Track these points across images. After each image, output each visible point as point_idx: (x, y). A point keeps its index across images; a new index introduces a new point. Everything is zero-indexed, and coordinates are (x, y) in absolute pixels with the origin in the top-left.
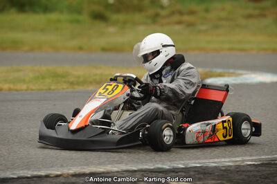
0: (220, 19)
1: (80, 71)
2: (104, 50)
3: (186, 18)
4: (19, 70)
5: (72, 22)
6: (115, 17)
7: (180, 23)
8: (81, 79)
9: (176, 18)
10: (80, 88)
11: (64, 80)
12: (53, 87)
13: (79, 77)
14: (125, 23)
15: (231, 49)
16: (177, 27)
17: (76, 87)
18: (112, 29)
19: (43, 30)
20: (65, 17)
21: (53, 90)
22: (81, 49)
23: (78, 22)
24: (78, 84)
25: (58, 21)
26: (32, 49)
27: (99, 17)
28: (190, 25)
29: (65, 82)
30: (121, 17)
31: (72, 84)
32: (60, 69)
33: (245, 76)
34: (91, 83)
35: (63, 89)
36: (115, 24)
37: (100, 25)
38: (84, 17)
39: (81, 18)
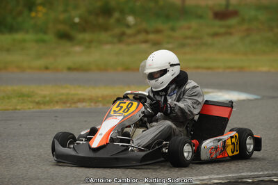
0: (186, 38)
1: (45, 91)
2: (70, 69)
3: (152, 37)
5: (37, 41)
6: (80, 36)
7: (146, 42)
8: (48, 99)
9: (142, 37)
10: (47, 108)
11: (30, 99)
12: (18, 107)
13: (45, 97)
14: (91, 42)
15: (198, 68)
17: (42, 106)
18: (77, 49)
19: (8, 50)
20: (30, 36)
21: (19, 110)
22: (47, 68)
23: (43, 41)
24: (44, 103)
25: (24, 41)
27: (65, 36)
28: (156, 44)
29: (31, 102)
30: (87, 36)
31: (38, 103)
32: (26, 89)
33: (211, 94)
34: (57, 102)
35: (29, 108)
36: (80, 43)
37: (66, 45)
38: (50, 37)
39: (46, 37)
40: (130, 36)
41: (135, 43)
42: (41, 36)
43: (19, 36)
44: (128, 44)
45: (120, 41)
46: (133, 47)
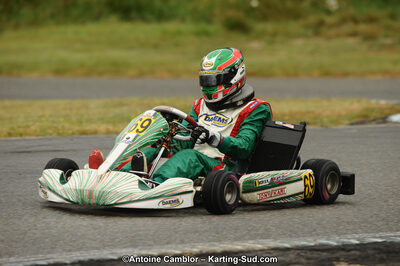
3: (363, 27)
4: (121, 105)
5: (198, 34)
6: (260, 26)
7: (354, 34)
9: (348, 27)
14: (275, 34)
16: (351, 41)
18: (255, 45)
19: (156, 47)
20: (188, 27)
23: (207, 34)
25: (179, 33)
26: (142, 74)
27: (237, 27)
28: (369, 37)
30: (269, 27)
36: (259, 36)
38: (216, 27)
39: (211, 28)
40: (331, 26)
41: (338, 36)
42: (203, 26)
43: (171, 26)
44: (329, 38)
45: (317, 33)
46: (335, 43)
